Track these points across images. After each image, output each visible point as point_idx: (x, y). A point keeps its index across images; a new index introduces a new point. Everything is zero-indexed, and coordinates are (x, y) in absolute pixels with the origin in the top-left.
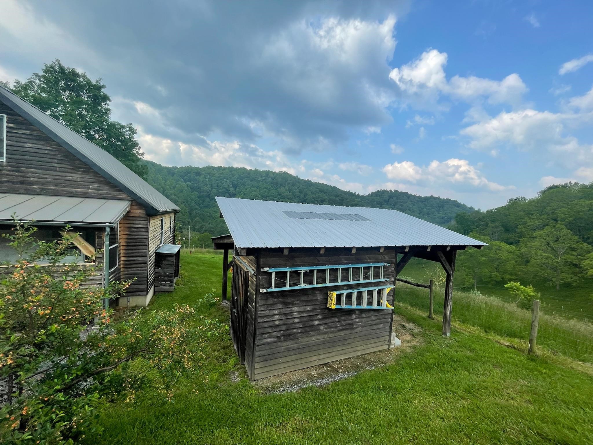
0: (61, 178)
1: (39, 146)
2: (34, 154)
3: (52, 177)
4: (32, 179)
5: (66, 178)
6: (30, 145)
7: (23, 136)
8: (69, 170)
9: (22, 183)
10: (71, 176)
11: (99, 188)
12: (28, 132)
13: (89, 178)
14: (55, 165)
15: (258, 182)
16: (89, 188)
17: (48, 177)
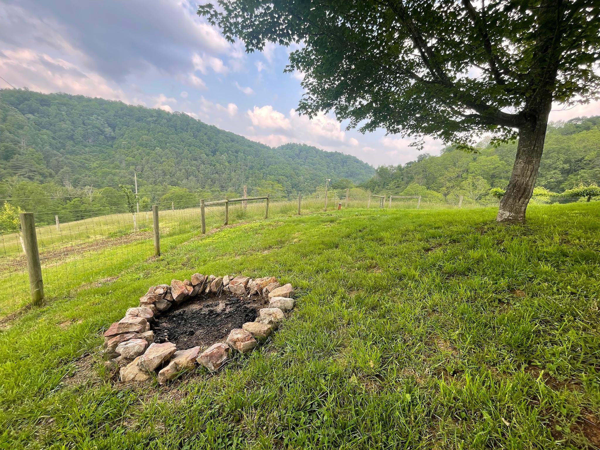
15: (148, 123)
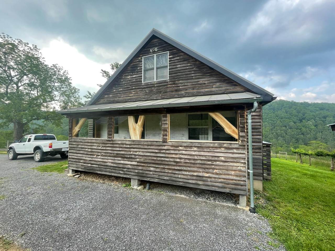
0: (196, 83)
1: (184, 65)
2: (182, 71)
3: (191, 84)
4: (181, 87)
5: (199, 83)
6: (179, 66)
7: (176, 61)
8: (200, 77)
9: (176, 91)
10: (201, 81)
11: (220, 86)
12: (178, 58)
13: (213, 79)
14: (193, 75)
16: (213, 87)
17: (189, 84)
